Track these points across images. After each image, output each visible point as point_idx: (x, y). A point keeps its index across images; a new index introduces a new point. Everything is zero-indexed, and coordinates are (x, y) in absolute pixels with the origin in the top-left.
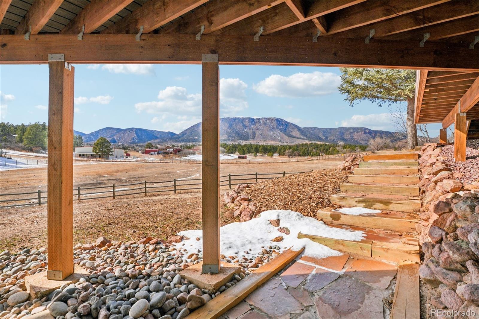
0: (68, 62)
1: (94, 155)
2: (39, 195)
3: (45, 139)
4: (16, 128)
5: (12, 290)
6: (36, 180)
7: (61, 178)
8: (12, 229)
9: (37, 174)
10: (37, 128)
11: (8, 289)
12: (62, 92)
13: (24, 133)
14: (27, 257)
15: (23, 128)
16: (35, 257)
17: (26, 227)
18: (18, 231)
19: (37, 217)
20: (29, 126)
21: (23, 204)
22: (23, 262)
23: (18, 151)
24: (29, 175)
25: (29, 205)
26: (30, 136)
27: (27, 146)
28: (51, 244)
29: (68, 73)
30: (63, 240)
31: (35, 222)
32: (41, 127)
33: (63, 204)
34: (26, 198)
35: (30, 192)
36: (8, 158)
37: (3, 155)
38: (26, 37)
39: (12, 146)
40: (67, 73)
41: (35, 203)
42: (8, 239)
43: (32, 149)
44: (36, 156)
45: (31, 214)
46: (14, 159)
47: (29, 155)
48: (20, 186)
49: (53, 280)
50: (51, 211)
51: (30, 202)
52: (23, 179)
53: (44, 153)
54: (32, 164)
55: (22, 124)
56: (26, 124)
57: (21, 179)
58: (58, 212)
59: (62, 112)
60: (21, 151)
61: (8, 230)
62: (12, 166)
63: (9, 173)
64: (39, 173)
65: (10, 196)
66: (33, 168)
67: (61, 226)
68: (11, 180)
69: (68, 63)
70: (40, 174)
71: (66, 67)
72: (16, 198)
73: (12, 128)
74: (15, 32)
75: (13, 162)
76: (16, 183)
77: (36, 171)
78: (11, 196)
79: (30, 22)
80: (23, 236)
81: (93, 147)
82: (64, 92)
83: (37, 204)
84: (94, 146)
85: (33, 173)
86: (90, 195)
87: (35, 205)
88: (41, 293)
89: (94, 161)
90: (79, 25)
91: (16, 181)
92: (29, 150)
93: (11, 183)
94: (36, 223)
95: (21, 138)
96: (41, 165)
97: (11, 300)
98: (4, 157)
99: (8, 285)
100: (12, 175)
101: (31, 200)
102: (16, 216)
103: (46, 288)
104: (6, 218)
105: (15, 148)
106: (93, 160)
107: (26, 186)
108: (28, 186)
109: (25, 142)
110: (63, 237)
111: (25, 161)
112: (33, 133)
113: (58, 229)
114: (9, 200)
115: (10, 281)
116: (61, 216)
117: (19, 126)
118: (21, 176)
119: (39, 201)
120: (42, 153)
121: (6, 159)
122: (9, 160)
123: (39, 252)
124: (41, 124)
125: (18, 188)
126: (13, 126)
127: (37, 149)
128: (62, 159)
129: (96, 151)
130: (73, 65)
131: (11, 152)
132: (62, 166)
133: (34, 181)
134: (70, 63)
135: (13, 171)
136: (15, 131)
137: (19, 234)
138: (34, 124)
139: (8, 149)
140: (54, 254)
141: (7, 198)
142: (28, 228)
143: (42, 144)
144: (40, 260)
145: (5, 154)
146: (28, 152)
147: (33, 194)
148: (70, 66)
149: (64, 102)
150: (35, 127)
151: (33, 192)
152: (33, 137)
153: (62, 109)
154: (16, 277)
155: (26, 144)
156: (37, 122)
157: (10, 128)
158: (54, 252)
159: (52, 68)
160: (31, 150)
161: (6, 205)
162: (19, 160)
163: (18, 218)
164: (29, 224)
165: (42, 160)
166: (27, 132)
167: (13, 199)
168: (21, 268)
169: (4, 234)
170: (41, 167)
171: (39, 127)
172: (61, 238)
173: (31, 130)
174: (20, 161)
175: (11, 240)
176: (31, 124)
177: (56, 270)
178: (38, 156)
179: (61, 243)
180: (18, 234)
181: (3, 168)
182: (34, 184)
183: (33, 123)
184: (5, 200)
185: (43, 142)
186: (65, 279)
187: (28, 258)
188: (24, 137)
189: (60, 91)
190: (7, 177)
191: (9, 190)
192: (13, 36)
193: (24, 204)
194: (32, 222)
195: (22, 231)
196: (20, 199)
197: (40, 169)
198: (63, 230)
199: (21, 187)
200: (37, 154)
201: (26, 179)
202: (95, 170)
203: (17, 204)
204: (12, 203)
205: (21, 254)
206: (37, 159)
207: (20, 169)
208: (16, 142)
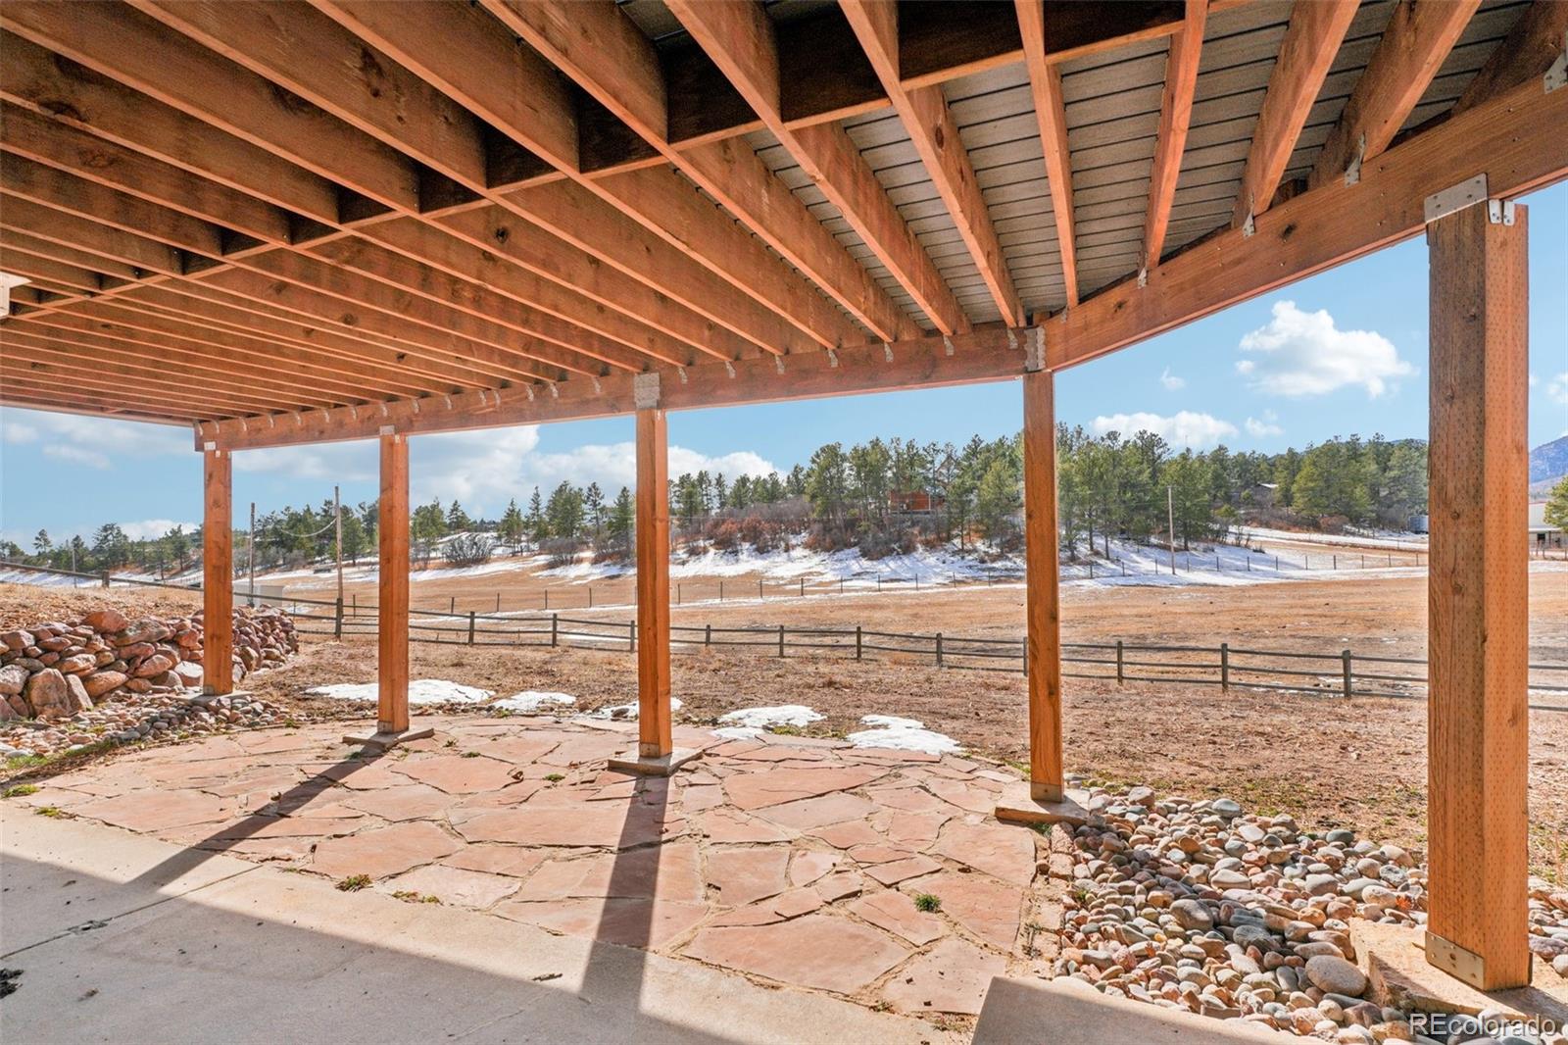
0: (1500, 196)
1: (1553, 536)
2: (1346, 667)
3: (1358, 490)
4: (1274, 465)
5: (1315, 941)
6: (1331, 617)
7: (1482, 620)
8: (1287, 754)
9: (1336, 600)
10: (1333, 456)
11: (1303, 932)
12: (1483, 313)
13: (1294, 476)
14: (1348, 855)
15: (1293, 462)
16: (1372, 865)
17: (1326, 758)
18: (1306, 766)
19: (1354, 737)
20: (1307, 452)
21: (1297, 686)
22: (1335, 866)
23: (1280, 528)
24: (1311, 601)
25: (1314, 693)
26: (1312, 485)
27: (1304, 513)
28: (1442, 845)
29: (1501, 236)
30: (1487, 845)
31: (1350, 749)
32: (1344, 450)
33: (1490, 717)
34: (1305, 670)
35: (1316, 652)
36: (1255, 551)
37: (1243, 542)
38: (1351, 177)
39: (1265, 517)
40: (1499, 240)
41: (1331, 688)
42: (1281, 782)
43: (1317, 522)
44: (1330, 544)
45: (1333, 723)
46: (1271, 552)
47: (1310, 541)
48: (1289, 633)
49: (1448, 973)
50: (1443, 730)
51: (1316, 682)
52: (1295, 611)
53: (1353, 534)
54: (1319, 567)
55: (1290, 450)
56: (1300, 449)
57: (1291, 611)
58: (1469, 740)
59: (1482, 386)
60: (1288, 530)
61: (1278, 756)
62: (1265, 574)
63: (1258, 593)
64: (1340, 595)
65: (1262, 657)
66: (1323, 579)
67: (1481, 792)
68: (1263, 611)
69: (1502, 201)
70: (1343, 600)
71: (1494, 220)
72: (1281, 663)
73: (1264, 466)
74: (1311, 183)
75: (1267, 561)
76: (1278, 621)
77: (1332, 591)
78: (1267, 657)
79: (1358, 126)
80: (1321, 785)
81: (1550, 504)
82: (1488, 312)
83: (1339, 692)
84: (1552, 500)
85: (1324, 596)
86: (1543, 692)
87: (1331, 696)
88: (1408, 997)
89: (1553, 559)
90: (1550, 35)
91: (1277, 616)
92: (1309, 525)
93: (1266, 621)
94: (1354, 755)
95: (1288, 490)
96: (1345, 571)
97: (1315, 969)
98: (1247, 547)
99: (1302, 920)
100: (1267, 597)
101: (1321, 678)
102: (1293, 718)
103: (1425, 990)
104: (1266, 720)
105: (1272, 522)
106: (1547, 553)
107: (1305, 633)
108: (1311, 634)
109: (1299, 501)
110: (1487, 834)
111: (1298, 559)
112: (1321, 474)
113: (1468, 802)
114: (1262, 667)
115: (1309, 910)
116: (1481, 756)
117: (1282, 457)
118: (1290, 601)
119: (1347, 684)
120: (1348, 533)
121: (1250, 554)
122: (1258, 555)
123: (1383, 853)
124: (1344, 441)
125: (1283, 636)
126: (1265, 458)
127: (1333, 521)
128: (1486, 554)
129: (1560, 518)
130: (1521, 201)
131: (1261, 535)
132: (1487, 580)
133: (1328, 621)
134: (1509, 197)
135: (1267, 586)
136: (1272, 473)
137: (1310, 775)
138: (1323, 447)
139: (1255, 524)
140: (1450, 882)
141: (1257, 662)
142: (1332, 765)
143: (1348, 504)
144: (1388, 880)
145: (1248, 540)
146: (1308, 530)
147: (1327, 662)
148: (1510, 207)
149: (1489, 346)
150: (1326, 454)
151: (1325, 652)
152: (1322, 484)
153: (1482, 375)
154: (1323, 905)
155: (1302, 506)
156: (1332, 439)
157: (1259, 466)
158: (1450, 874)
159: (1439, 241)
160: (1315, 526)
161: (1253, 680)
162: (1283, 555)
163: (1299, 727)
164: (1332, 751)
165: (1347, 554)
166: (1303, 473)
167: (1270, 666)
168: (1333, 883)
169: (1269, 765)
170: (1347, 578)
171: (1339, 451)
172: (1482, 836)
173: (1314, 464)
174: (1286, 560)
175: (1292, 786)
176: (1315, 447)
177: (1459, 942)
178: (1336, 544)
179: (1482, 852)
180: (1306, 774)
181: (1244, 578)
182: (1326, 628)
183: (1319, 443)
184: (1252, 666)
185: (1351, 498)
186: (1495, 992)
187: (1351, 861)
188: (1294, 488)
189: (1474, 310)
190: (1253, 603)
191: (1263, 640)
192: (1306, 194)
193: (1301, 686)
194: (1343, 748)
195: (1315, 768)
196: (1288, 670)
197: (1344, 584)
198: (1487, 809)
199: (1291, 636)
200: (1334, 538)
201: (1303, 612)
202: (1559, 597)
203: (1281, 684)
204: (1269, 679)
205: (1328, 839)
206: (1335, 553)
207: (1284, 581)
208: (1273, 505)
